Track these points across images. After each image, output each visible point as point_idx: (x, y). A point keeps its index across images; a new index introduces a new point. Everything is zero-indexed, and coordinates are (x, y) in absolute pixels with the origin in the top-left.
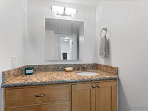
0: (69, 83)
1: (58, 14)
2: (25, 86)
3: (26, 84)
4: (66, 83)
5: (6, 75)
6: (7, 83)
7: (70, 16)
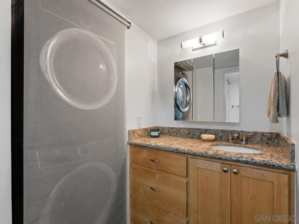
0: (184, 153)
1: (194, 50)
2: (142, 146)
3: (143, 144)
4: (181, 153)
5: (131, 134)
6: (131, 141)
7: (215, 45)
